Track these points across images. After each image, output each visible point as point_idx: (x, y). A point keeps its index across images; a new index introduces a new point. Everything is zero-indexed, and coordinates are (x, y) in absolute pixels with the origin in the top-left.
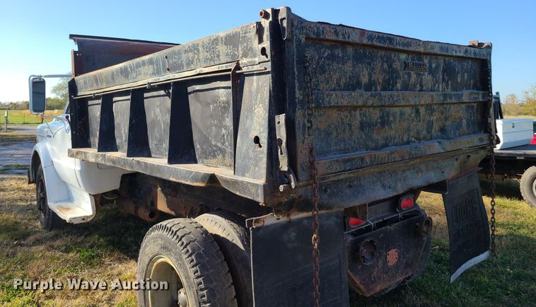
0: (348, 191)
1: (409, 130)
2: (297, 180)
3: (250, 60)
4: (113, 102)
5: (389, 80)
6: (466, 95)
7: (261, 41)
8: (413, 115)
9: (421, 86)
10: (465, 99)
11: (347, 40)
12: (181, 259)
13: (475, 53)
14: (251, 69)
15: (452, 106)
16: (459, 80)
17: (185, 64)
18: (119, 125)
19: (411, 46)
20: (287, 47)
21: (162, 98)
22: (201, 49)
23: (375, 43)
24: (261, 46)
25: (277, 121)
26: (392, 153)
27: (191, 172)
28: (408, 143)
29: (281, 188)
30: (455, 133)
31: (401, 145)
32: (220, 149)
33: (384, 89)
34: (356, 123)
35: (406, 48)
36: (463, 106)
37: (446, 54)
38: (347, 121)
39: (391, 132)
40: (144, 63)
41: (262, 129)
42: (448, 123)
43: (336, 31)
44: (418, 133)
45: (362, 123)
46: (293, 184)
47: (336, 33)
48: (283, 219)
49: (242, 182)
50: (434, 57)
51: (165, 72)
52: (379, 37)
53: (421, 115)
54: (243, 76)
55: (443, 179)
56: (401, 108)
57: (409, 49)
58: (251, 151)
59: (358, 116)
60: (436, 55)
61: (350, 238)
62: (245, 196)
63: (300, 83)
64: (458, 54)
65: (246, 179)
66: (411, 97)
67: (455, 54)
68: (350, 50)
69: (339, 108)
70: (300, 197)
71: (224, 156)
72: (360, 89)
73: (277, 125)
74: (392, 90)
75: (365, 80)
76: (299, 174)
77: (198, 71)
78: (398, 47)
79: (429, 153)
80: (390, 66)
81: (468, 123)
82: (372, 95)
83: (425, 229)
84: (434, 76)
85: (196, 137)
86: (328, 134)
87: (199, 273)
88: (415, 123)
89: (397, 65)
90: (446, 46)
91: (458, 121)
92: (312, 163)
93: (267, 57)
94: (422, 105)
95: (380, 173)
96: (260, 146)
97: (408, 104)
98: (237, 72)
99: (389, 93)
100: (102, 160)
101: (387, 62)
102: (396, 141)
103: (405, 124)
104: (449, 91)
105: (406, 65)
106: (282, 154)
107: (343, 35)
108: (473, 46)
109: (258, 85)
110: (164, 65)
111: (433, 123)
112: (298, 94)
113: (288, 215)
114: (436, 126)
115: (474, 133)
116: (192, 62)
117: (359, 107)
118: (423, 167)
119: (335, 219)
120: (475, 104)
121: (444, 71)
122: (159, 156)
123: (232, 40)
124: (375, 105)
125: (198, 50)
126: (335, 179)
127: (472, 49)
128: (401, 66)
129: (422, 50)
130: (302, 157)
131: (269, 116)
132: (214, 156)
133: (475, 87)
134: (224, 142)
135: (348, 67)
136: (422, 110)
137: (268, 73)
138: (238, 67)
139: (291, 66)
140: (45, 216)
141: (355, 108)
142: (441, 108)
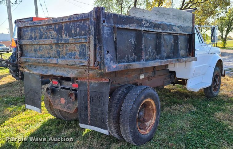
5: (40, 36)
8: (50, 48)
9: (52, 37)
16: (73, 32)
30: (71, 57)
31: (46, 58)
33: (39, 39)
34: (33, 49)
36: (78, 45)
39: (43, 53)
50: (57, 24)
72: (33, 39)
74: (42, 39)
80: (40, 31)
81: (80, 53)
84: (57, 32)
97: (47, 44)
105: (45, 30)
111: (60, 51)
121: (64, 29)
128: (43, 30)
135: (29, 33)
136: (53, 46)
142: (65, 46)
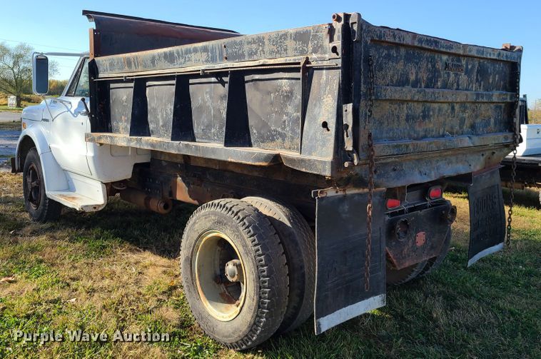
0: (392, 174)
1: (444, 124)
2: (359, 159)
3: (319, 56)
4: (146, 87)
5: (432, 78)
6: (496, 96)
7: (331, 40)
8: (449, 111)
9: (458, 85)
10: (495, 99)
11: (402, 42)
12: (238, 231)
13: (507, 56)
14: (320, 64)
15: (482, 105)
16: (491, 81)
17: (246, 54)
18: (155, 110)
19: (452, 48)
20: (356, 47)
21: (212, 84)
22: (266, 42)
23: (423, 45)
24: (332, 45)
25: (344, 110)
26: (430, 144)
27: (254, 153)
28: (443, 136)
29: (346, 164)
30: (483, 131)
31: (437, 137)
32: (280, 134)
33: (427, 87)
34: (403, 115)
35: (448, 51)
36: (492, 105)
37: (482, 56)
38: (396, 112)
39: (431, 125)
40: (195, 50)
41: (330, 116)
42: (478, 120)
43: (394, 35)
44: (452, 128)
45: (407, 116)
46: (356, 162)
47: (394, 36)
48: (340, 193)
49: (309, 160)
50: (470, 59)
51: (221, 60)
52: (427, 40)
53: (456, 111)
54: (313, 69)
55: (470, 171)
56: (440, 104)
57: (451, 51)
58: (318, 134)
59: (405, 109)
60: (473, 57)
61: (388, 218)
62: (311, 172)
63: (365, 78)
64: (492, 57)
65: (313, 157)
66: (450, 96)
67: (489, 57)
68: (403, 51)
69: (391, 101)
70: (357, 174)
71: (283, 140)
72: (408, 85)
73: (344, 113)
74: (434, 88)
75: (412, 78)
76: (360, 154)
77: (261, 62)
78: (442, 49)
79: (461, 146)
80: (433, 66)
81: (495, 122)
82: (418, 92)
83: (450, 217)
84: (469, 76)
85: (252, 122)
86: (381, 123)
87: (257, 242)
88: (450, 118)
89: (439, 66)
90: (482, 49)
91: (486, 119)
92: (370, 146)
93: (338, 54)
94: (457, 103)
95: (418, 160)
96: (328, 130)
97: (446, 100)
98: (307, 65)
99: (431, 90)
100: (136, 143)
101: (431, 62)
102: (434, 133)
103: (442, 119)
104: (481, 91)
105: (447, 66)
106: (347, 136)
107: (399, 38)
108: (505, 49)
109: (327, 78)
110: (221, 54)
111: (465, 119)
112: (363, 88)
113: (344, 191)
114: (467, 123)
115: (500, 131)
116: (256, 53)
117: (406, 101)
118: (453, 159)
119: (379, 198)
120: (503, 105)
121: (478, 72)
122: (206, 141)
123: (302, 37)
124: (420, 100)
125: (264, 43)
126: (384, 161)
127: (505, 52)
128: (442, 66)
129: (461, 52)
130: (363, 141)
131: (338, 105)
132: (273, 140)
133: (505, 88)
134: (285, 128)
135: (400, 66)
136: (457, 107)
137: (338, 68)
138: (307, 62)
139: (358, 63)
140: (37, 207)
141: (403, 102)
142: (473, 106)
